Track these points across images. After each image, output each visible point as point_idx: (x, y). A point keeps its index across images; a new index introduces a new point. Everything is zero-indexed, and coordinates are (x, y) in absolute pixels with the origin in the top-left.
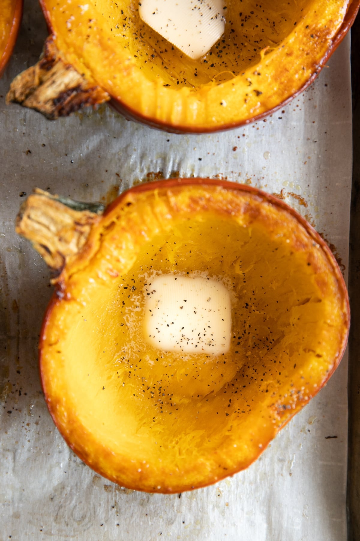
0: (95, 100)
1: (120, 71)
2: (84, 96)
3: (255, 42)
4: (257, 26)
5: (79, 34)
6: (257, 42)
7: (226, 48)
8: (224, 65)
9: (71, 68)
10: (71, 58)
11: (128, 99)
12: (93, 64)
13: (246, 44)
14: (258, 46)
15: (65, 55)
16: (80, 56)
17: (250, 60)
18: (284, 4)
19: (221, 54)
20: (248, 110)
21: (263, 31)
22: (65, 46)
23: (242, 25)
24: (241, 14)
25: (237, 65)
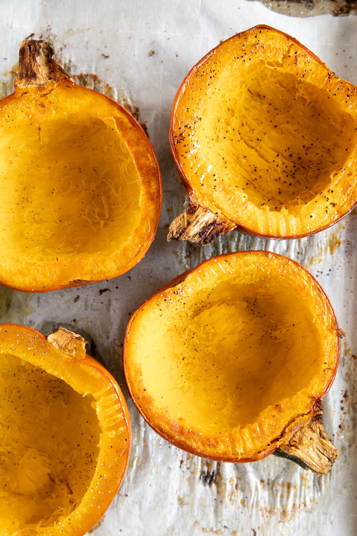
0: (227, 229)
1: (240, 206)
2: (220, 227)
3: (318, 164)
4: (318, 154)
5: (209, 186)
6: (319, 164)
7: (298, 171)
8: (298, 183)
9: (208, 211)
10: (206, 204)
11: (248, 225)
12: (221, 205)
13: (311, 166)
14: (320, 167)
15: (202, 202)
16: (212, 201)
17: (316, 177)
18: (334, 136)
19: (294, 176)
20: (329, 218)
21: (322, 156)
22: (201, 195)
23: (306, 154)
24: (304, 147)
25: (308, 181)
